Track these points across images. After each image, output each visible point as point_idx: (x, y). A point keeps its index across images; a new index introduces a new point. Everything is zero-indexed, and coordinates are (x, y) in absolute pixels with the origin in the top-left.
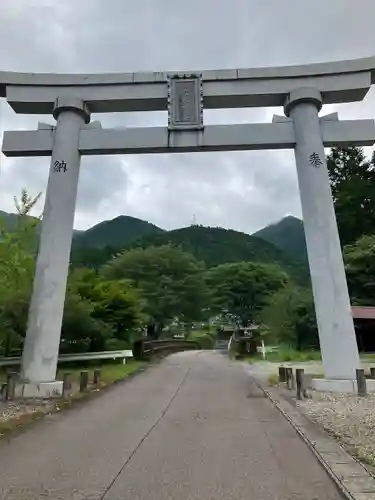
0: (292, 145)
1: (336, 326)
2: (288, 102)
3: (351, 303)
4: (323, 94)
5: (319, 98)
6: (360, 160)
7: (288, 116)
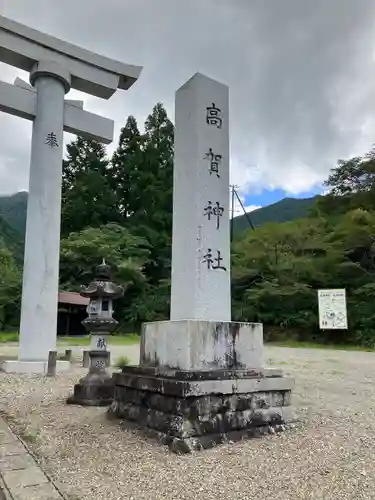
0: (32, 117)
1: (38, 307)
2: (35, 70)
3: (62, 281)
4: (73, 78)
5: (69, 80)
6: (102, 155)
7: (33, 85)
